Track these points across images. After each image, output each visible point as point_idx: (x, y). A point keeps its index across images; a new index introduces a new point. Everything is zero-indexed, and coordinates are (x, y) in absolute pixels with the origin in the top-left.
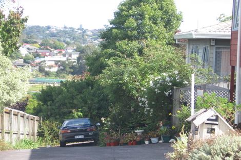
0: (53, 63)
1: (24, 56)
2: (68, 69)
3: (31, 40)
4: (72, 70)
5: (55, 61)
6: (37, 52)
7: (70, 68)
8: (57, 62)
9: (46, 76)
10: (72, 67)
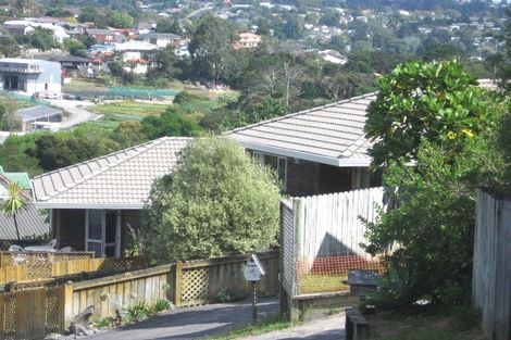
0: (137, 56)
1: (61, 41)
2: (171, 69)
3: (57, 8)
4: (180, 71)
5: (141, 51)
6: (86, 33)
7: (175, 66)
8: (145, 54)
9: (124, 84)
10: (181, 64)
